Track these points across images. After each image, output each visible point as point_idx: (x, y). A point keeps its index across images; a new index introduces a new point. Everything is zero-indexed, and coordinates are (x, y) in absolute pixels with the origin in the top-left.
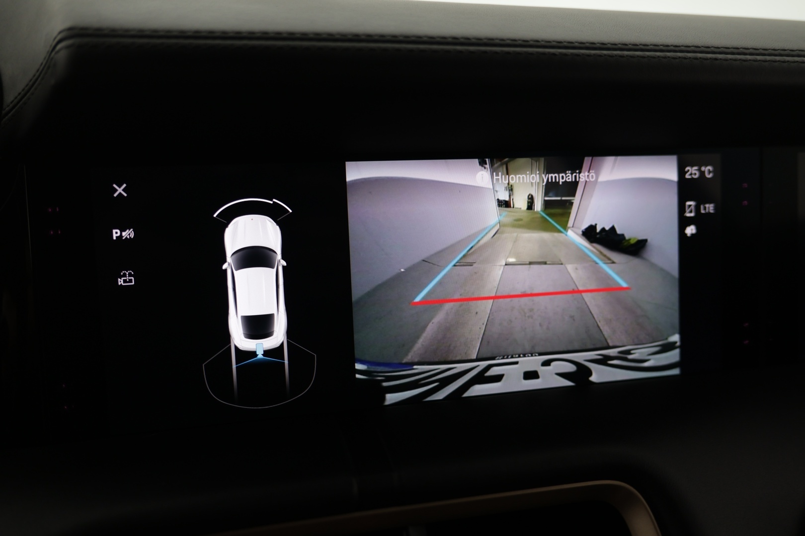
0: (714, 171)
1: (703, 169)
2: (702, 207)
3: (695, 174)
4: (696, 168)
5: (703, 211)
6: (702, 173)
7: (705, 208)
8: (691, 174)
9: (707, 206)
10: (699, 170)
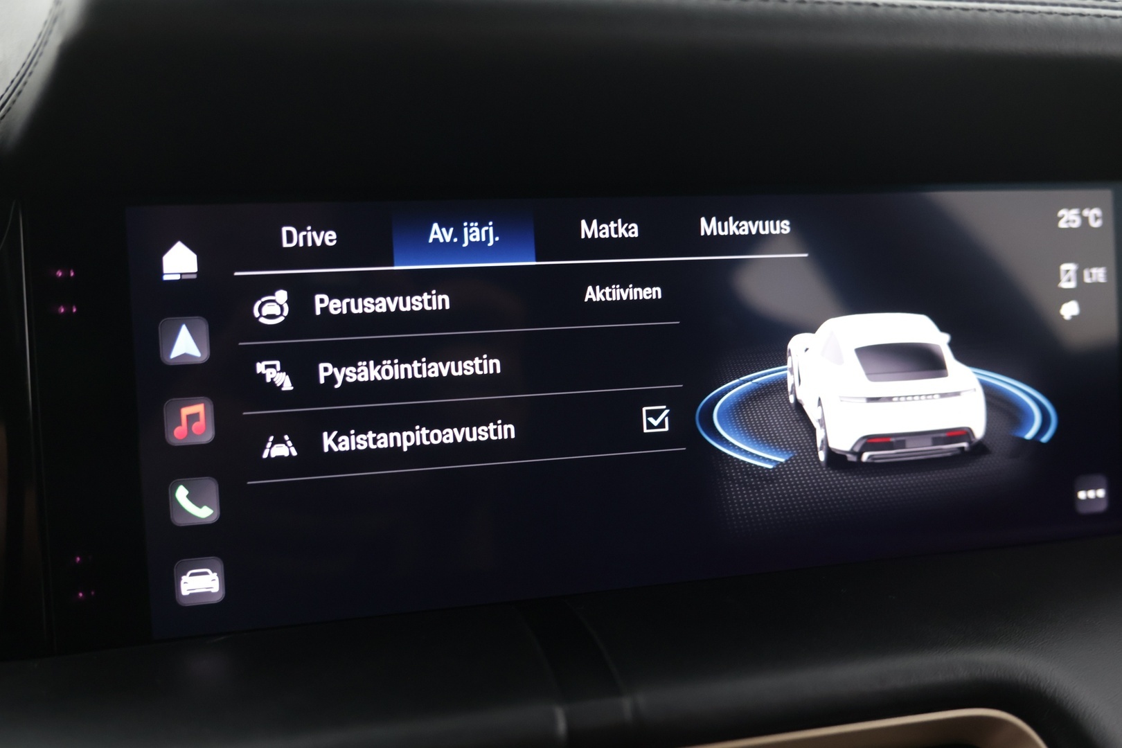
0: (1104, 217)
1: (1086, 212)
2: (1086, 273)
3: (1074, 221)
4: (1075, 211)
5: (1087, 280)
6: (1085, 220)
7: (1091, 275)
8: (1068, 222)
9: (1094, 270)
10: (1080, 215)
